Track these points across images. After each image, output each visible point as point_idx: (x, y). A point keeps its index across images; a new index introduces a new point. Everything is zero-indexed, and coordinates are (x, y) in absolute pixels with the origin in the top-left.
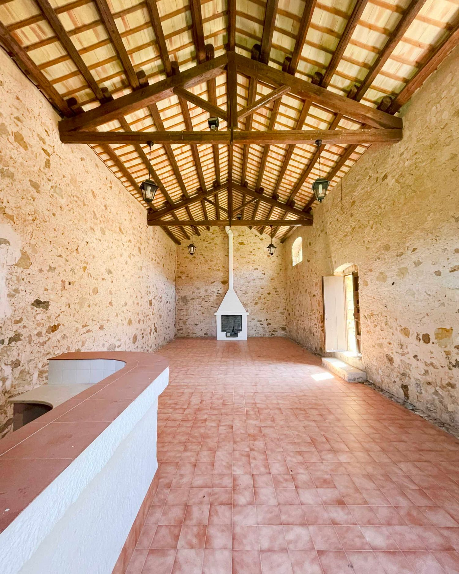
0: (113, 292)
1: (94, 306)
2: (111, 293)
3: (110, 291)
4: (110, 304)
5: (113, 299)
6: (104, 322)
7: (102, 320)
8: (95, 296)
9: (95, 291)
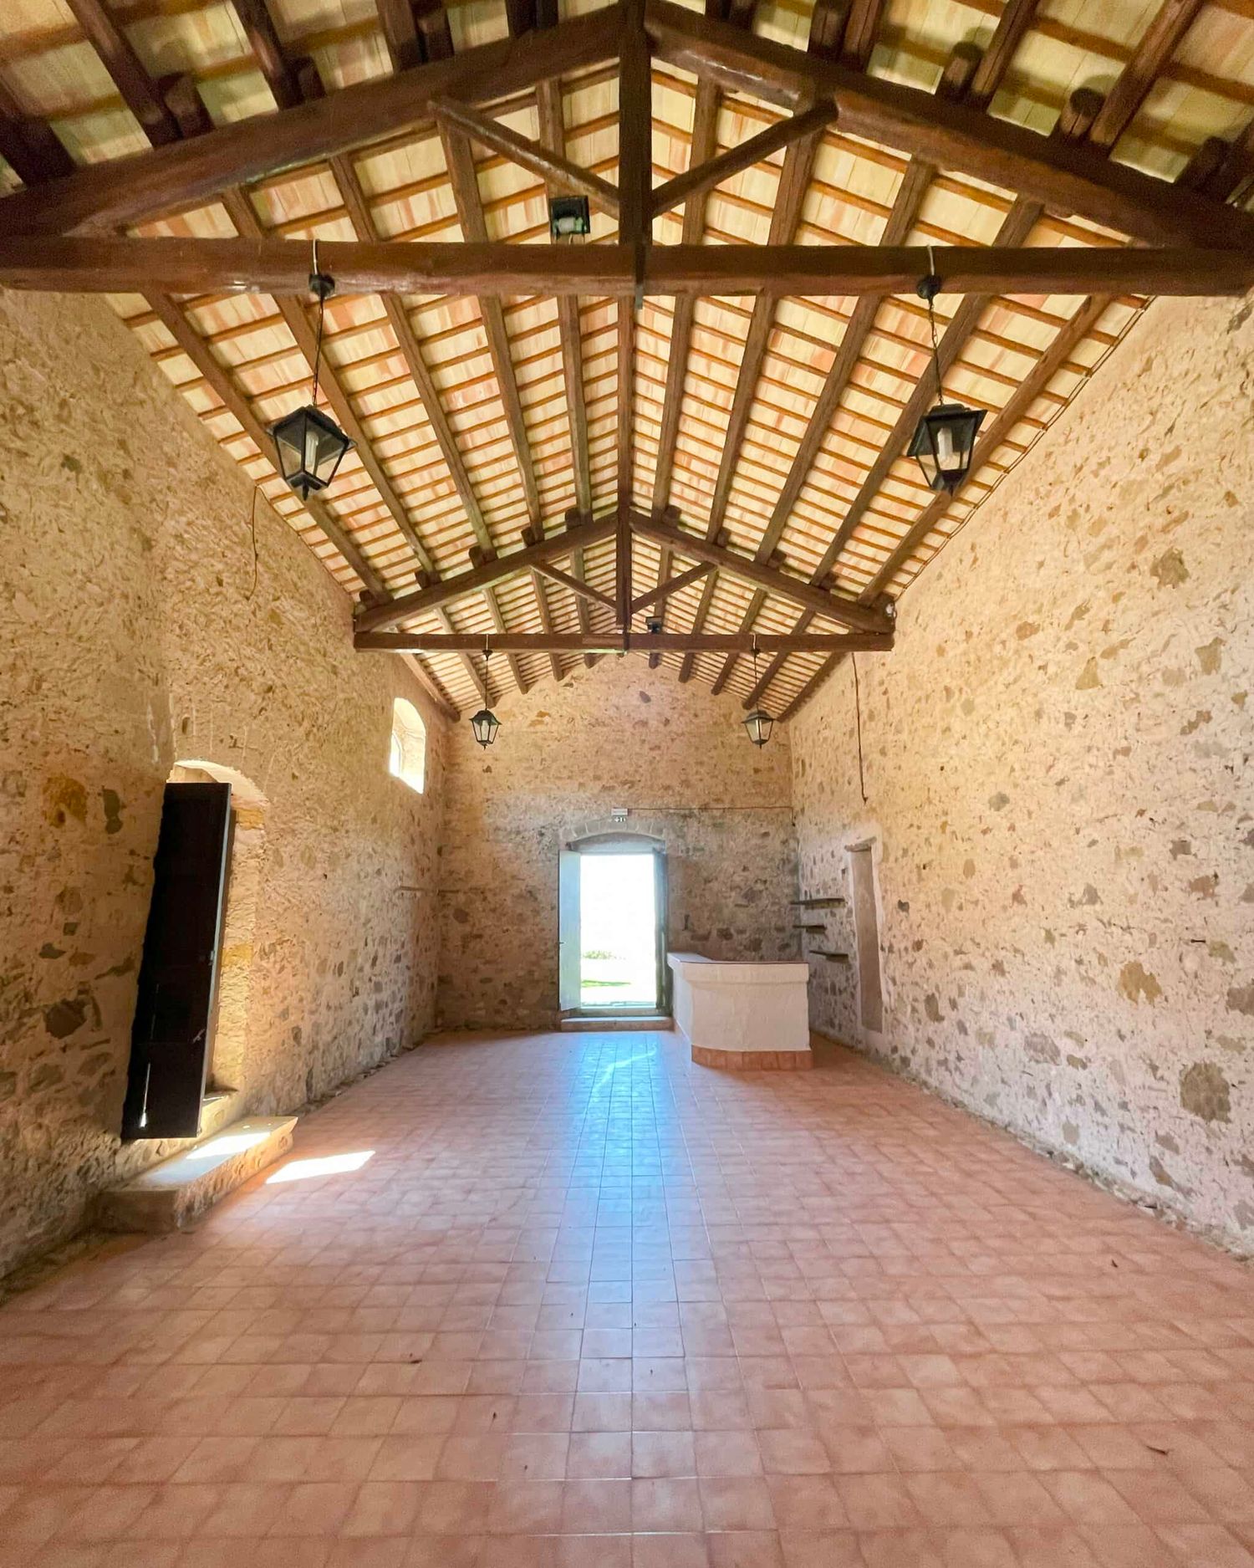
0: (1021, 859)
1: (971, 907)
2: (1014, 864)
3: (1011, 859)
4: (1017, 897)
5: (1027, 882)
6: (1003, 953)
7: (997, 947)
8: (971, 881)
9: (969, 869)
